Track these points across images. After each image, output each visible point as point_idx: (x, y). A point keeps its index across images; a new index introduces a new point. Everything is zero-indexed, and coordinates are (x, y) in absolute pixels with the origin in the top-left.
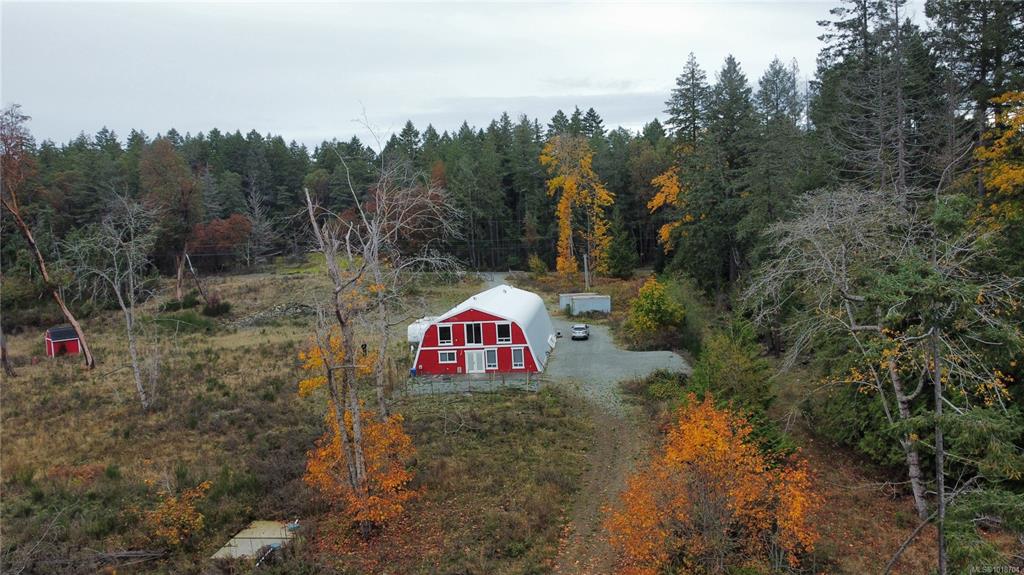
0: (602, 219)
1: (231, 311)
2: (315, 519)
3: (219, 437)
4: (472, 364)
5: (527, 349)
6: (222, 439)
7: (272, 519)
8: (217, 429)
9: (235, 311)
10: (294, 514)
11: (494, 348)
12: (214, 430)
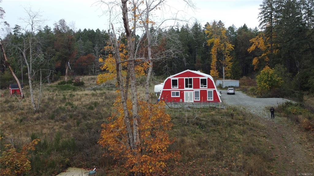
0: (229, 56)
1: (84, 85)
2: (106, 168)
3: (63, 123)
4: (187, 97)
5: (215, 91)
6: (65, 124)
7: (80, 167)
8: (63, 120)
9: (86, 85)
10: (94, 164)
11: (198, 90)
12: (62, 120)
